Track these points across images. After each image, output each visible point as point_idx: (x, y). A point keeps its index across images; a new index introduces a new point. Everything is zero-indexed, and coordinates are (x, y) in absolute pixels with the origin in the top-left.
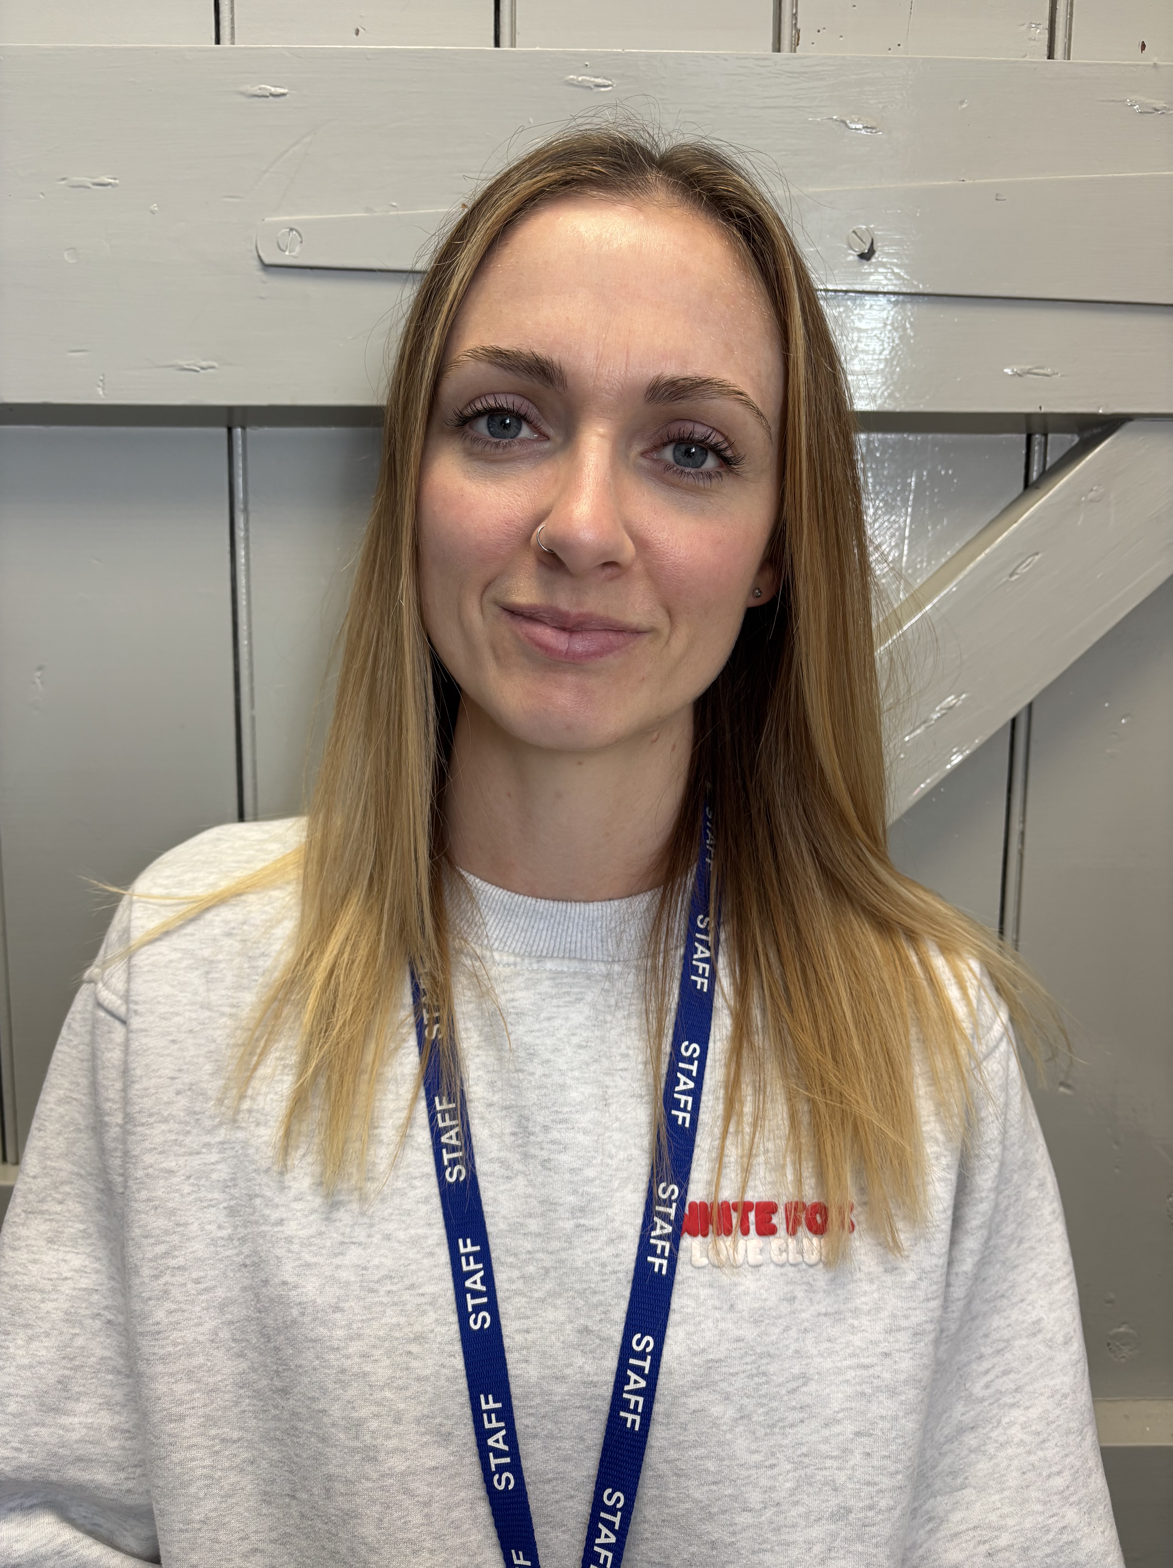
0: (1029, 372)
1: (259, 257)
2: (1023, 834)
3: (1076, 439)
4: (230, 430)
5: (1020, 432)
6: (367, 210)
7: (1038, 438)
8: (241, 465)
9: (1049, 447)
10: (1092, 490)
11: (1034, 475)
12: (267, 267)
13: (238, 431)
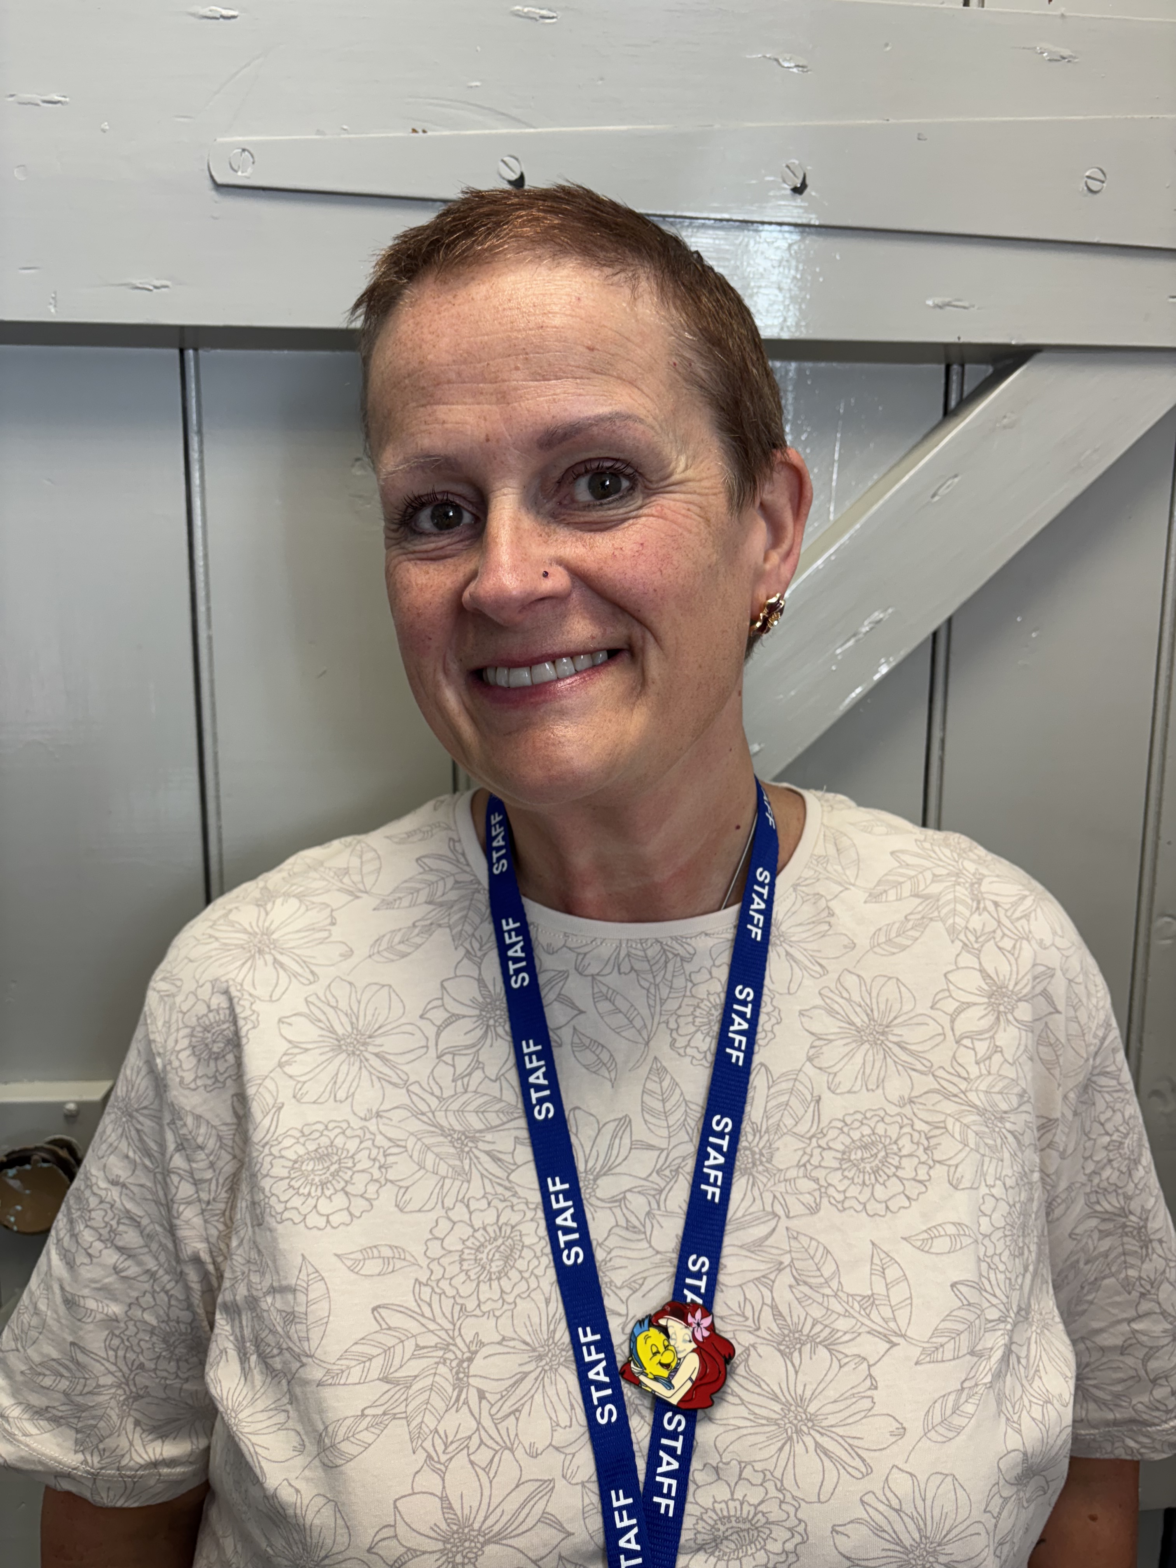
0: (949, 304)
1: (212, 177)
2: (943, 741)
3: (990, 370)
4: (182, 352)
5: (939, 362)
6: (318, 132)
7: (955, 368)
8: (194, 386)
9: (966, 378)
10: (1005, 417)
11: (953, 403)
12: (219, 187)
13: (190, 353)
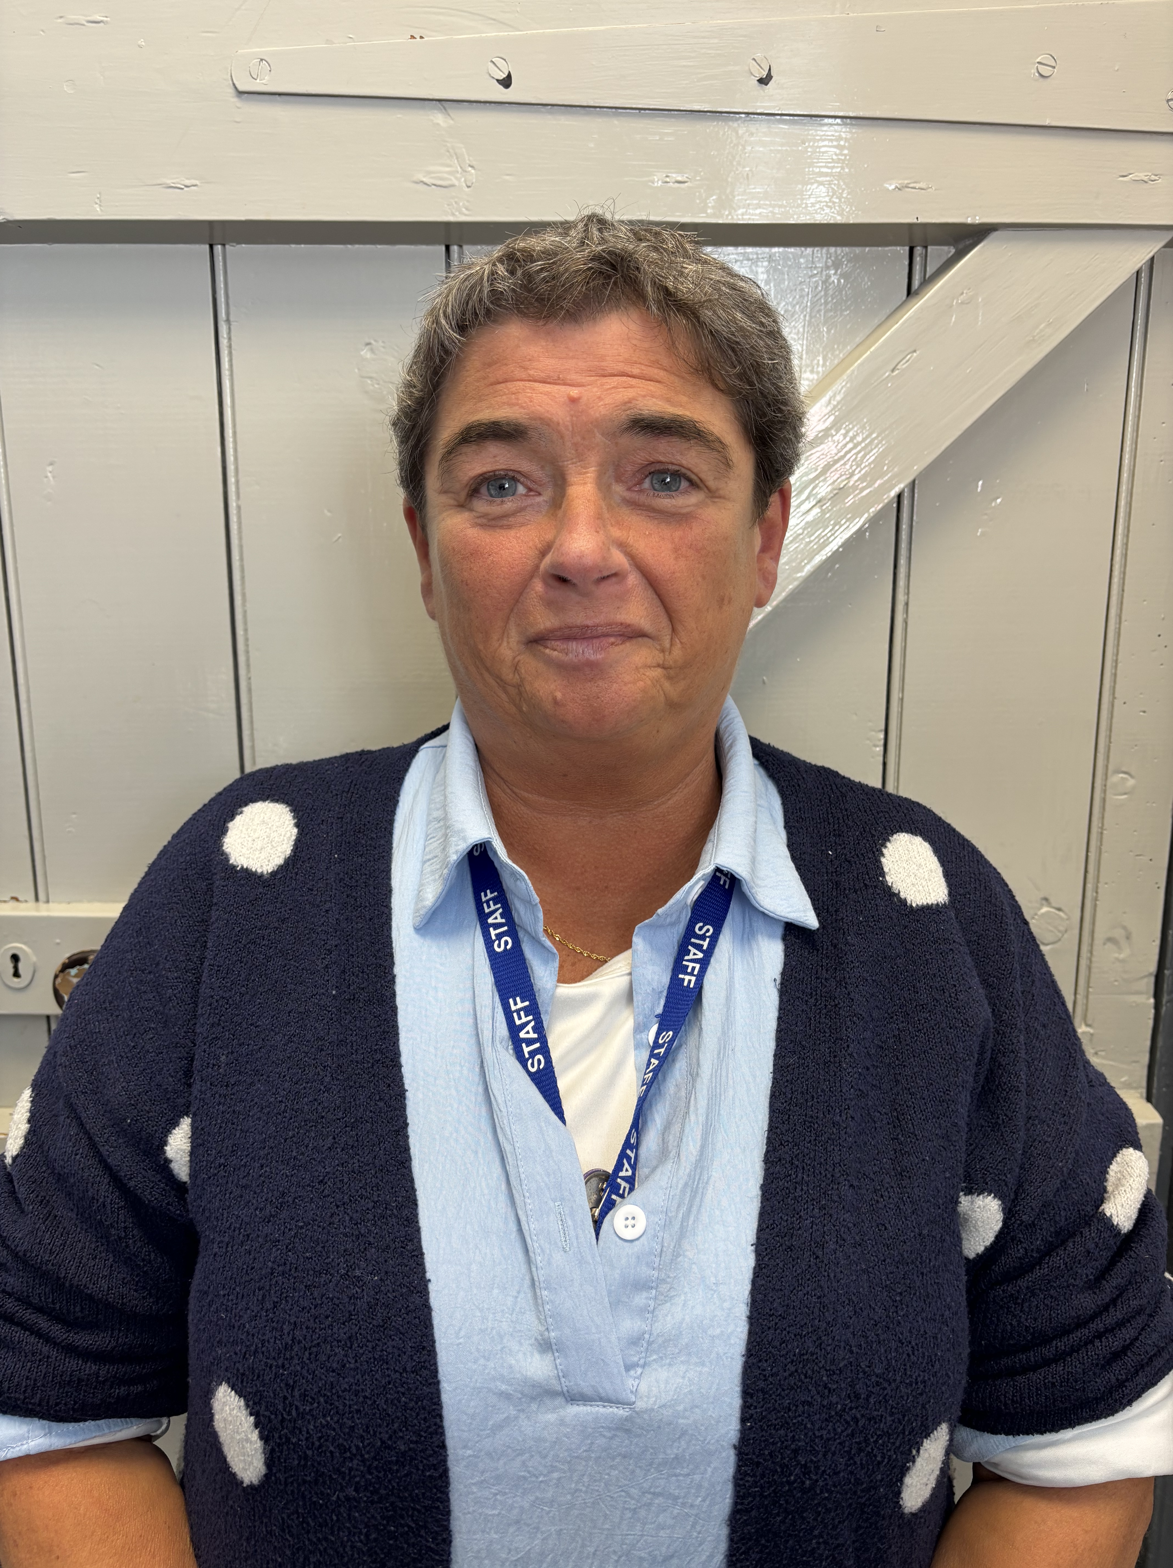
0: (907, 187)
1: (234, 84)
2: (907, 604)
3: (953, 251)
4: (211, 246)
5: (902, 245)
6: (328, 41)
7: (918, 250)
8: (222, 278)
9: (928, 259)
10: (962, 293)
11: (916, 283)
12: (240, 93)
13: (218, 249)
